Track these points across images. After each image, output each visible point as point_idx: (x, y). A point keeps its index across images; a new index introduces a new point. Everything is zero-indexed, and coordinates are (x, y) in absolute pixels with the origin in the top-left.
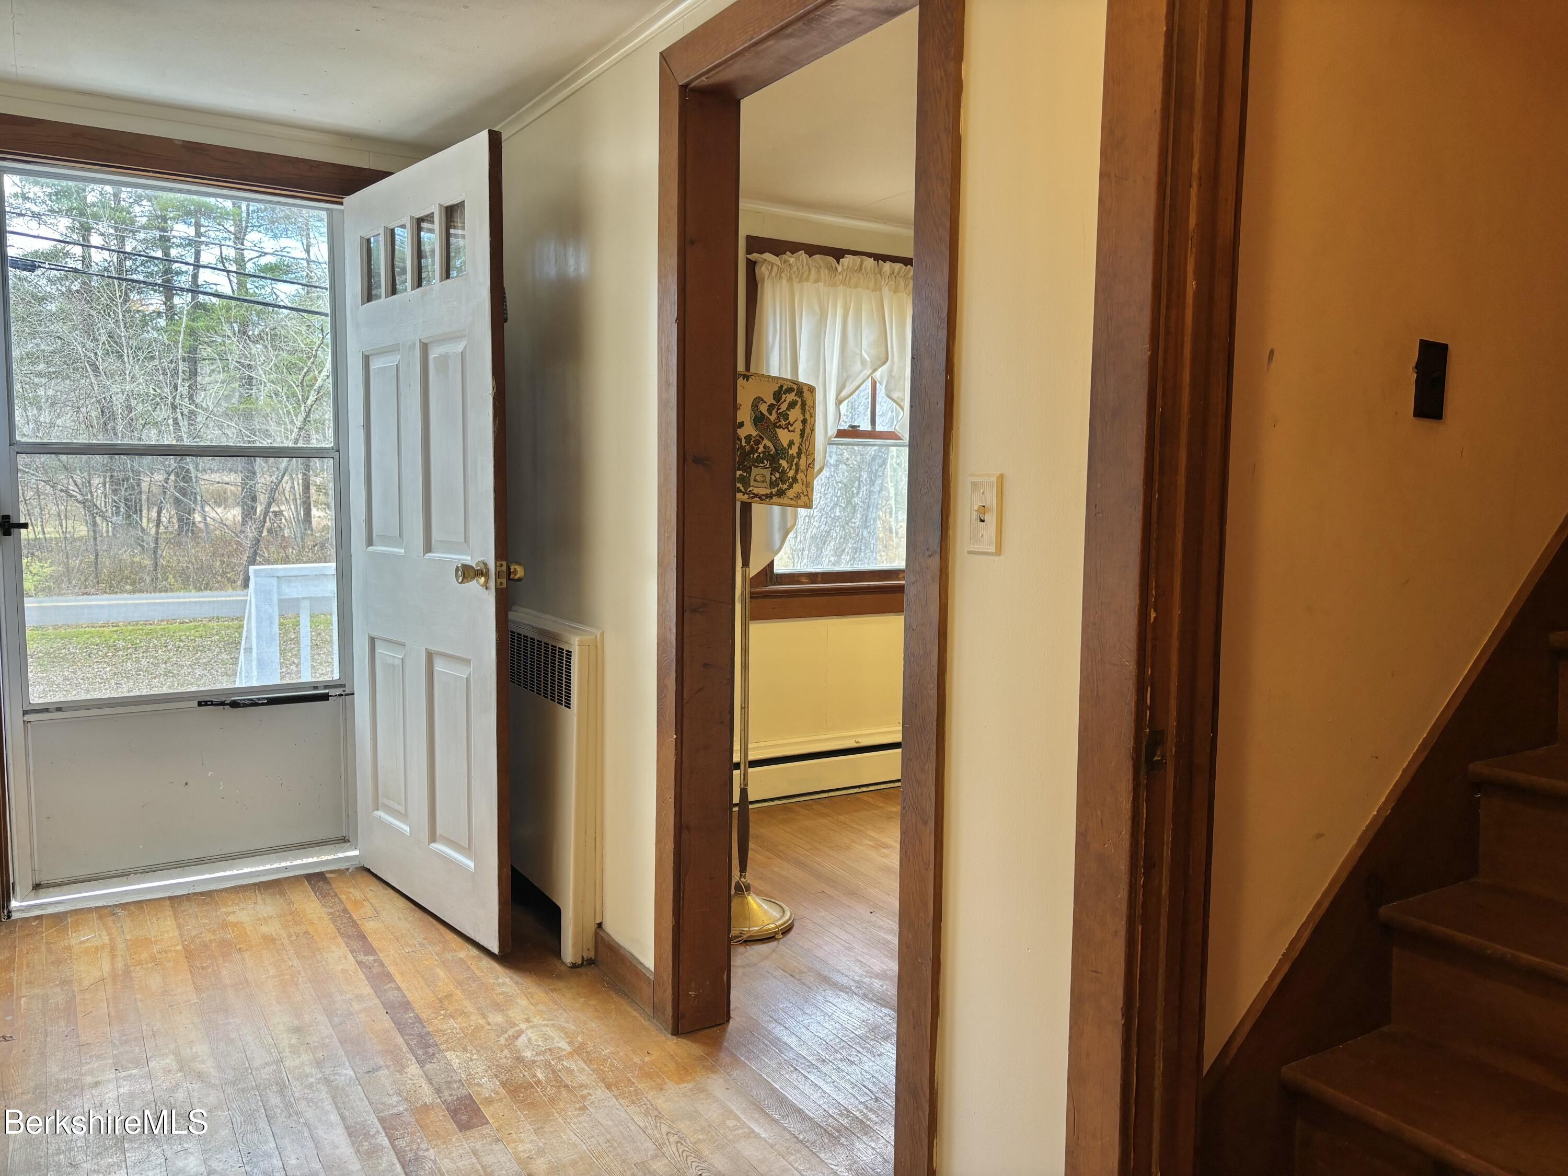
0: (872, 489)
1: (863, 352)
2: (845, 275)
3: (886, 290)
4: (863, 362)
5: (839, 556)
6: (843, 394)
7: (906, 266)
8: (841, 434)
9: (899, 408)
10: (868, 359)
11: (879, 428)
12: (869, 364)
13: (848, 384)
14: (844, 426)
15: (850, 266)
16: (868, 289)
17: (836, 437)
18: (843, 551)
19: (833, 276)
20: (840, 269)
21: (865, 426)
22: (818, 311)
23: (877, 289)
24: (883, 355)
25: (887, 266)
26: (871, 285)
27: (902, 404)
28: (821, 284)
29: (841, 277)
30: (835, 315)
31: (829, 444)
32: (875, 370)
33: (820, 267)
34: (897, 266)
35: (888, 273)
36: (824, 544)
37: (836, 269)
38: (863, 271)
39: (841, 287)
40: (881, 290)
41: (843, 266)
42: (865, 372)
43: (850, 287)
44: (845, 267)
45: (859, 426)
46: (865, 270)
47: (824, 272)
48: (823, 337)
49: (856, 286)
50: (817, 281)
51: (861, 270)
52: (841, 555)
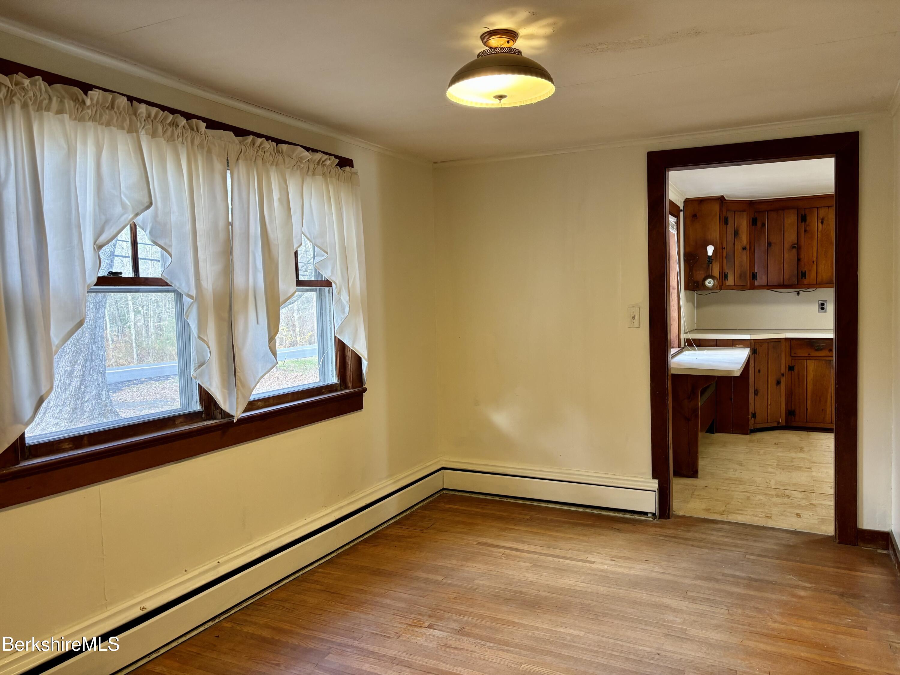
0: (97, 315)
1: (122, 196)
2: (94, 110)
3: (142, 133)
4: (124, 206)
5: (73, 366)
6: (103, 238)
7: (164, 111)
8: (101, 281)
9: (167, 255)
10: (129, 204)
11: (142, 275)
12: (130, 208)
13: (106, 229)
14: (103, 273)
15: (100, 101)
16: (123, 128)
17: (96, 285)
18: (76, 362)
19: (80, 110)
20: (88, 102)
21: (128, 272)
22: (65, 146)
23: (132, 130)
24: (146, 200)
25: (143, 108)
26: (126, 124)
27: (170, 250)
28: (66, 116)
29: (89, 111)
30: (85, 153)
31: (88, 292)
32: (137, 215)
33: (64, 97)
34: (154, 110)
35: (144, 115)
36: (60, 358)
37: (84, 102)
38: (115, 109)
39: (90, 124)
40: (137, 132)
41: (92, 100)
42: (126, 216)
43: (102, 124)
44: (95, 102)
45: (121, 273)
46: (118, 108)
47: (69, 104)
48: (72, 173)
49: (108, 124)
50: (60, 112)
51: (113, 107)
52: (74, 365)
